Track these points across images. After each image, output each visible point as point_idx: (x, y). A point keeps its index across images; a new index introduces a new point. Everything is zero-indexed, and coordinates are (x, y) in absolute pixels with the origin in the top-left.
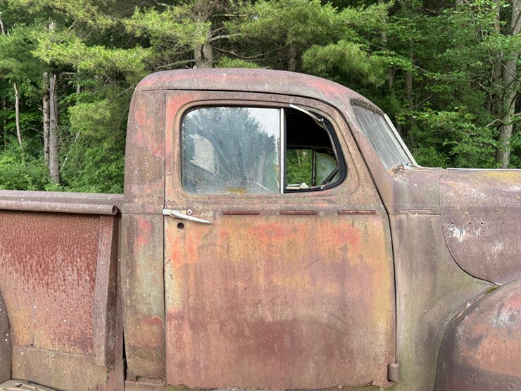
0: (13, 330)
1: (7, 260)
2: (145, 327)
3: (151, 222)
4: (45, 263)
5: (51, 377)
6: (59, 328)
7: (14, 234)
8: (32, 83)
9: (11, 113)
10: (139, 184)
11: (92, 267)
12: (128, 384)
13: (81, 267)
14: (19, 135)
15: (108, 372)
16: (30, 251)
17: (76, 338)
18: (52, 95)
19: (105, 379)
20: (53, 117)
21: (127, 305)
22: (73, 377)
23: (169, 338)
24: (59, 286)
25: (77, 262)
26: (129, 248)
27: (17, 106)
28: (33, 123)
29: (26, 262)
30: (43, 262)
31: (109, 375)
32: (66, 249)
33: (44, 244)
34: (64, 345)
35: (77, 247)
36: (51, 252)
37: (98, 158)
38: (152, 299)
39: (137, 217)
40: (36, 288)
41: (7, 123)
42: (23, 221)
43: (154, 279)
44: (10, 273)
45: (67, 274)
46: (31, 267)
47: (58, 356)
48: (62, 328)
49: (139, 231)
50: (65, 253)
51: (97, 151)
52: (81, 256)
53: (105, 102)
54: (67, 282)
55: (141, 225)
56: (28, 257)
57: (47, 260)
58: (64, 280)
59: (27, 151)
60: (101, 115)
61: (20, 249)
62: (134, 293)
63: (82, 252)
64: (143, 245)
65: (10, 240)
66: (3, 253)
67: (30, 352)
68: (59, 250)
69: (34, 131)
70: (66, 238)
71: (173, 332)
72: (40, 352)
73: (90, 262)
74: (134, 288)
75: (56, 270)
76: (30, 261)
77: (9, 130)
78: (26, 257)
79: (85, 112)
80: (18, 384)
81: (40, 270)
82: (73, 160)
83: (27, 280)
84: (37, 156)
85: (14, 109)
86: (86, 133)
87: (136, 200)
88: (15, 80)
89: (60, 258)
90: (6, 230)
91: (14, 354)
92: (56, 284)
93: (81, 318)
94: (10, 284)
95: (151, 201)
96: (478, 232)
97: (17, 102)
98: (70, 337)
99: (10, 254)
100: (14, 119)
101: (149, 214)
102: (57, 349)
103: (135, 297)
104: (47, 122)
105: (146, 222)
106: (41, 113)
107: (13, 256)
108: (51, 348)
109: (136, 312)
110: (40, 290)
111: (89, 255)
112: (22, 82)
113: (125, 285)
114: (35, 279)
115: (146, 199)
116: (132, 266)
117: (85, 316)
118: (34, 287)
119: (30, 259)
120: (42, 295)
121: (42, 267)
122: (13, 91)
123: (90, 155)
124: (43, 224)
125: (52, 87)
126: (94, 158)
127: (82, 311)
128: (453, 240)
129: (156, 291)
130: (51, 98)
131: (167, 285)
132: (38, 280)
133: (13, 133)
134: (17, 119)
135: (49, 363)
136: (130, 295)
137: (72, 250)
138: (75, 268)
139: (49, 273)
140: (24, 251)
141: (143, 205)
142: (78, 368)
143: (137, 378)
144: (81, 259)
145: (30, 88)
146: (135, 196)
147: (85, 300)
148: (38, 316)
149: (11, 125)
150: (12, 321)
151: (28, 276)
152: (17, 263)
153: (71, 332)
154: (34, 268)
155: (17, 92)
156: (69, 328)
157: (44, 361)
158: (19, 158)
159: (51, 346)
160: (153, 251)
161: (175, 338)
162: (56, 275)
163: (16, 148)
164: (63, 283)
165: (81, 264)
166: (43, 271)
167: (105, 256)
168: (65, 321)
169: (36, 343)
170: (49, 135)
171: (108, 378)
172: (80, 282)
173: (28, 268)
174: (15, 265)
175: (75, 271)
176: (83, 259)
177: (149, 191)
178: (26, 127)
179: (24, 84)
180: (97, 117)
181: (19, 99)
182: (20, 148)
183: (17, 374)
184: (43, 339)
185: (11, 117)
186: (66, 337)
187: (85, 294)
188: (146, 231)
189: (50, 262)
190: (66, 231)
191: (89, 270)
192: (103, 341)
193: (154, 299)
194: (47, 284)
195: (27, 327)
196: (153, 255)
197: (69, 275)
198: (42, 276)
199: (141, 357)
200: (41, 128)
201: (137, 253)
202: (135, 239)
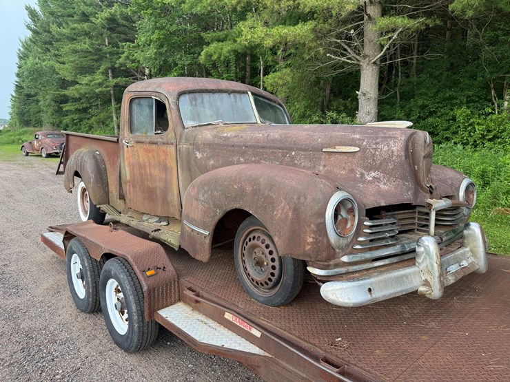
27: (261, 75)
88: (261, 53)
96: (205, 155)
97: (262, 71)
128: (196, 157)
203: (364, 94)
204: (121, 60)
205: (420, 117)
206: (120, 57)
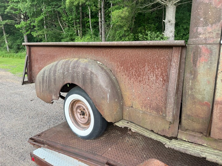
0: (124, 100)
1: (121, 70)
2: (198, 107)
3: (210, 48)
4: (139, 71)
5: (140, 122)
6: (145, 101)
7: (124, 58)
8: (95, 6)
9: (88, 19)
10: (204, 26)
11: (164, 74)
12: (180, 132)
13: (158, 74)
14: (91, 28)
15: (170, 124)
16: (132, 66)
17: (154, 107)
18: (102, 9)
19: (168, 127)
20: (103, 19)
21: (188, 94)
22: (151, 123)
23: (215, 114)
24: (145, 82)
25: (156, 71)
26: (194, 64)
27: (90, 16)
28: (95, 22)
29: (130, 71)
30: (138, 71)
31: (170, 126)
32: (150, 65)
33: (139, 63)
34: (147, 109)
35: (156, 64)
36: (142, 66)
37: (121, 35)
38: (206, 92)
39: (200, 46)
40: (134, 83)
41: (86, 23)
42: (129, 52)
43: (209, 82)
44: (123, 75)
45: (150, 77)
46: (132, 73)
47: (144, 113)
48: (147, 101)
49: (201, 55)
50: (149, 67)
51: (121, 32)
52: (158, 68)
53: (126, 8)
54: (150, 81)
55: (203, 51)
56: (131, 68)
57: (140, 70)
58: (149, 80)
59: (94, 34)
60: (124, 14)
61: (127, 65)
62: (194, 88)
63: (159, 66)
64: (203, 62)
65: (123, 61)
66: (120, 66)
67: (131, 110)
68: (147, 65)
69: (96, 26)
70: (150, 59)
71: (218, 111)
72: (135, 110)
73: (163, 71)
74: (194, 86)
75: (144, 75)
76: (132, 70)
77: (87, 26)
78: (130, 68)
79: (118, 14)
80: (127, 122)
81: (136, 74)
82: (111, 37)
83: (130, 79)
84: (97, 36)
85: (89, 17)
86: (118, 24)
87: (201, 36)
88: (89, 5)
89: (147, 69)
90: (121, 56)
91: (124, 110)
92: (144, 82)
93: (156, 98)
94: (122, 80)
95: (211, 36)
97: (90, 14)
98: (150, 106)
99: (123, 67)
100: (89, 22)
101: (209, 44)
102: (144, 110)
103: (194, 90)
104: (100, 22)
105: (207, 49)
106: (98, 18)
107: (124, 68)
108: (141, 109)
109: (194, 98)
110: (136, 83)
111: (163, 68)
112: (91, 6)
113: (189, 84)
114: (134, 79)
115: (208, 35)
116: (195, 73)
117: (159, 97)
118: (133, 82)
119: (132, 69)
120: (137, 86)
121: (138, 73)
122: (88, 10)
123: (118, 34)
124: (139, 53)
125: (102, 6)
126: (119, 35)
127: (157, 95)
129: (209, 89)
130: (102, 11)
131: (217, 85)
132: (135, 79)
133: (89, 27)
134: (90, 21)
135: (140, 115)
136: (192, 89)
137: (153, 65)
138: (154, 74)
139: (141, 76)
140: (129, 66)
141: (205, 39)
142: (154, 120)
143: (186, 130)
144: (158, 70)
145: (94, 8)
146: (200, 34)
147: (159, 90)
148: (135, 95)
149: (88, 24)
150: (123, 96)
151: (131, 77)
152: (126, 71)
153: (151, 104)
154: (133, 74)
155: (89, 10)
156: (150, 102)
157: (137, 114)
158: (91, 37)
159: (141, 108)
160: (210, 66)
161: (219, 115)
162: (144, 77)
163: (90, 33)
164: (148, 81)
165: (158, 72)
166: (138, 75)
167: (175, 68)
168: (148, 98)
169: (134, 106)
170: (101, 27)
171: (170, 127)
172: (157, 81)
173: (131, 73)
174: (125, 72)
175: (155, 76)
176: (159, 70)
177: (210, 30)
178: (93, 24)
179: (92, 6)
180: (123, 15)
181: (91, 13)
182: (92, 33)
183: (125, 118)
184: (137, 105)
185: (88, 21)
186: (148, 105)
187: (160, 87)
188: (206, 54)
189: (141, 71)
190: (150, 56)
191: (163, 76)
192: (171, 110)
193: (207, 92)
194: (140, 81)
195: (130, 99)
196: (210, 68)
197: (151, 77)
198: (137, 77)
199: (192, 121)
200: (98, 24)
201: (199, 67)
202: (199, 58)
203: (169, 22)
204: (7, 10)
205: (184, 34)
206: (7, 8)
